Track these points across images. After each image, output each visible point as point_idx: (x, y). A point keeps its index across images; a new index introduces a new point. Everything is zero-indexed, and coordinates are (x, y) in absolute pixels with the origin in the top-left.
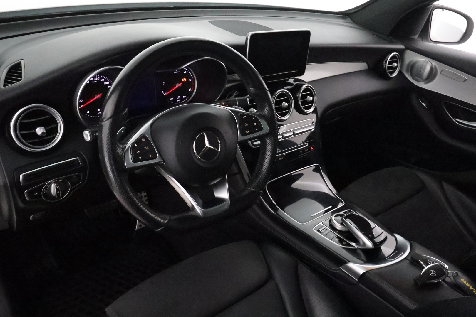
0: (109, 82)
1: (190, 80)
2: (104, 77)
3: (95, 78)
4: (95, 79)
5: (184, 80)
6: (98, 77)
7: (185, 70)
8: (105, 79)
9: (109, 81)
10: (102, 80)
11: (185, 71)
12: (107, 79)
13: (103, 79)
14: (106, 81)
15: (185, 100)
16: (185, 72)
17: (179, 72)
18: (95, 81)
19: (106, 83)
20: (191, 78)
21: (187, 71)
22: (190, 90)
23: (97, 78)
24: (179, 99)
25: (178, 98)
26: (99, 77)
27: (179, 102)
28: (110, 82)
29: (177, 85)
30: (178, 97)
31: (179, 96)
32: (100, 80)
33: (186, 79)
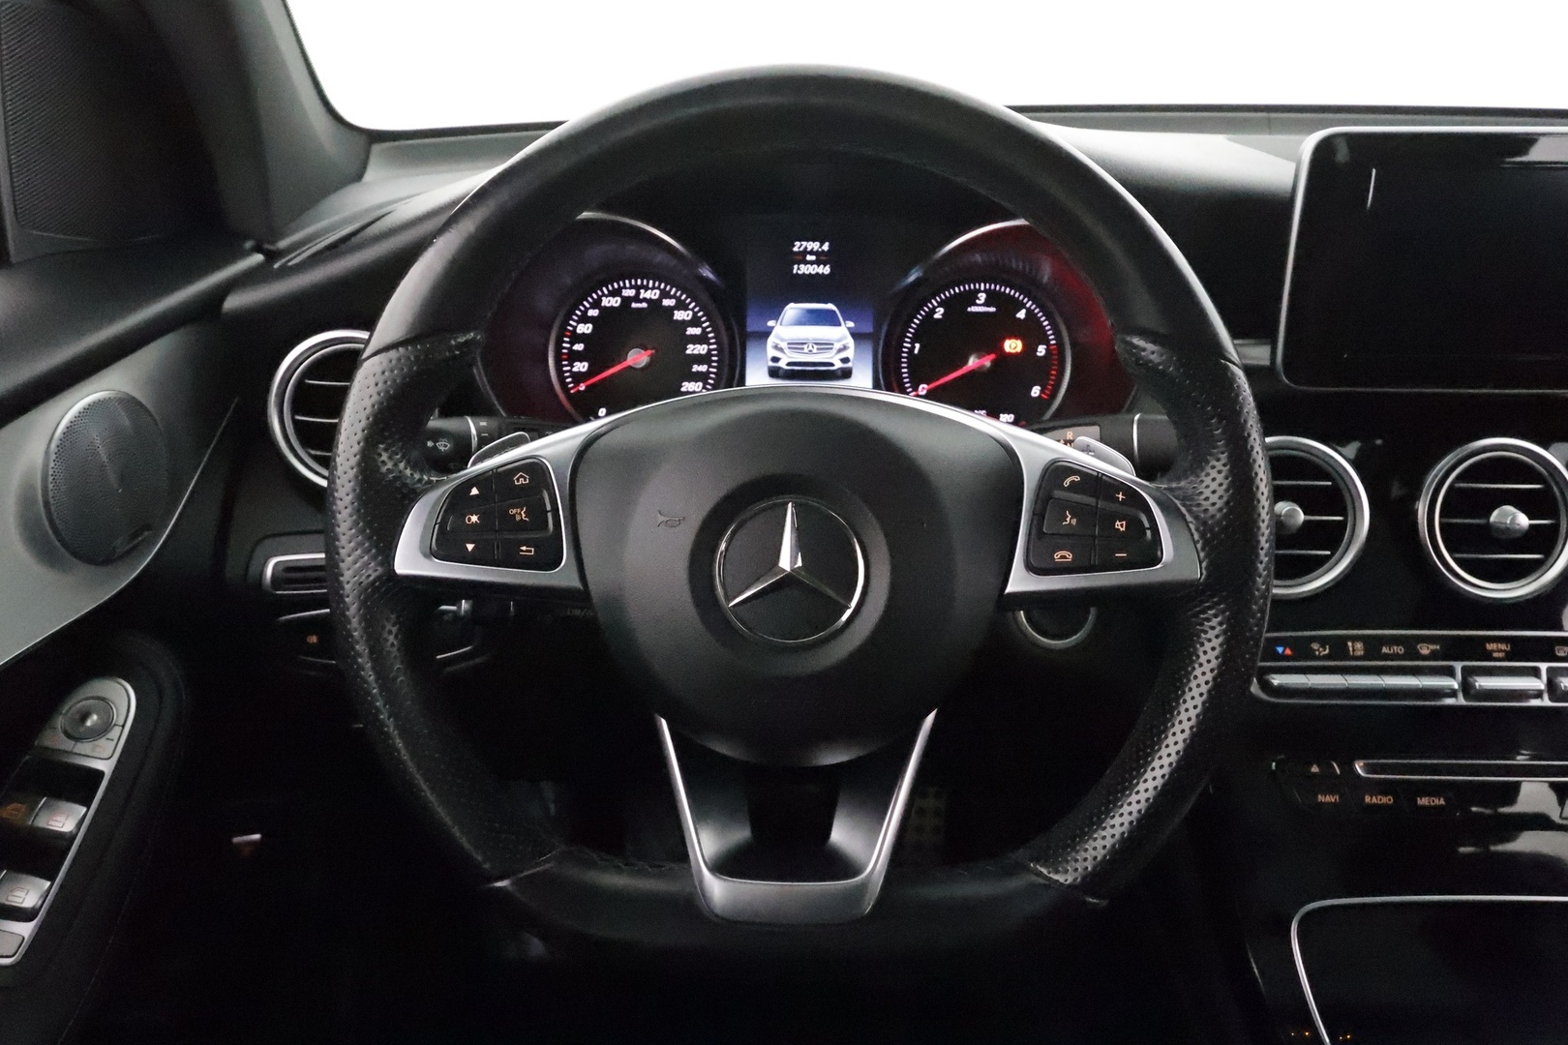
0: (691, 313)
1: (1041, 350)
2: (676, 293)
3: (642, 291)
4: (643, 294)
5: (1013, 346)
6: (653, 288)
7: (1023, 306)
8: (678, 300)
9: (692, 310)
10: (667, 302)
11: (1024, 311)
12: (686, 299)
13: (671, 297)
14: (681, 306)
16: (1021, 314)
17: (992, 309)
18: (641, 301)
19: (680, 315)
20: (1047, 342)
21: (1029, 312)
22: (1036, 391)
23: (649, 291)
26: (659, 288)
28: (695, 314)
29: (973, 362)
32: (659, 300)
33: (1024, 345)
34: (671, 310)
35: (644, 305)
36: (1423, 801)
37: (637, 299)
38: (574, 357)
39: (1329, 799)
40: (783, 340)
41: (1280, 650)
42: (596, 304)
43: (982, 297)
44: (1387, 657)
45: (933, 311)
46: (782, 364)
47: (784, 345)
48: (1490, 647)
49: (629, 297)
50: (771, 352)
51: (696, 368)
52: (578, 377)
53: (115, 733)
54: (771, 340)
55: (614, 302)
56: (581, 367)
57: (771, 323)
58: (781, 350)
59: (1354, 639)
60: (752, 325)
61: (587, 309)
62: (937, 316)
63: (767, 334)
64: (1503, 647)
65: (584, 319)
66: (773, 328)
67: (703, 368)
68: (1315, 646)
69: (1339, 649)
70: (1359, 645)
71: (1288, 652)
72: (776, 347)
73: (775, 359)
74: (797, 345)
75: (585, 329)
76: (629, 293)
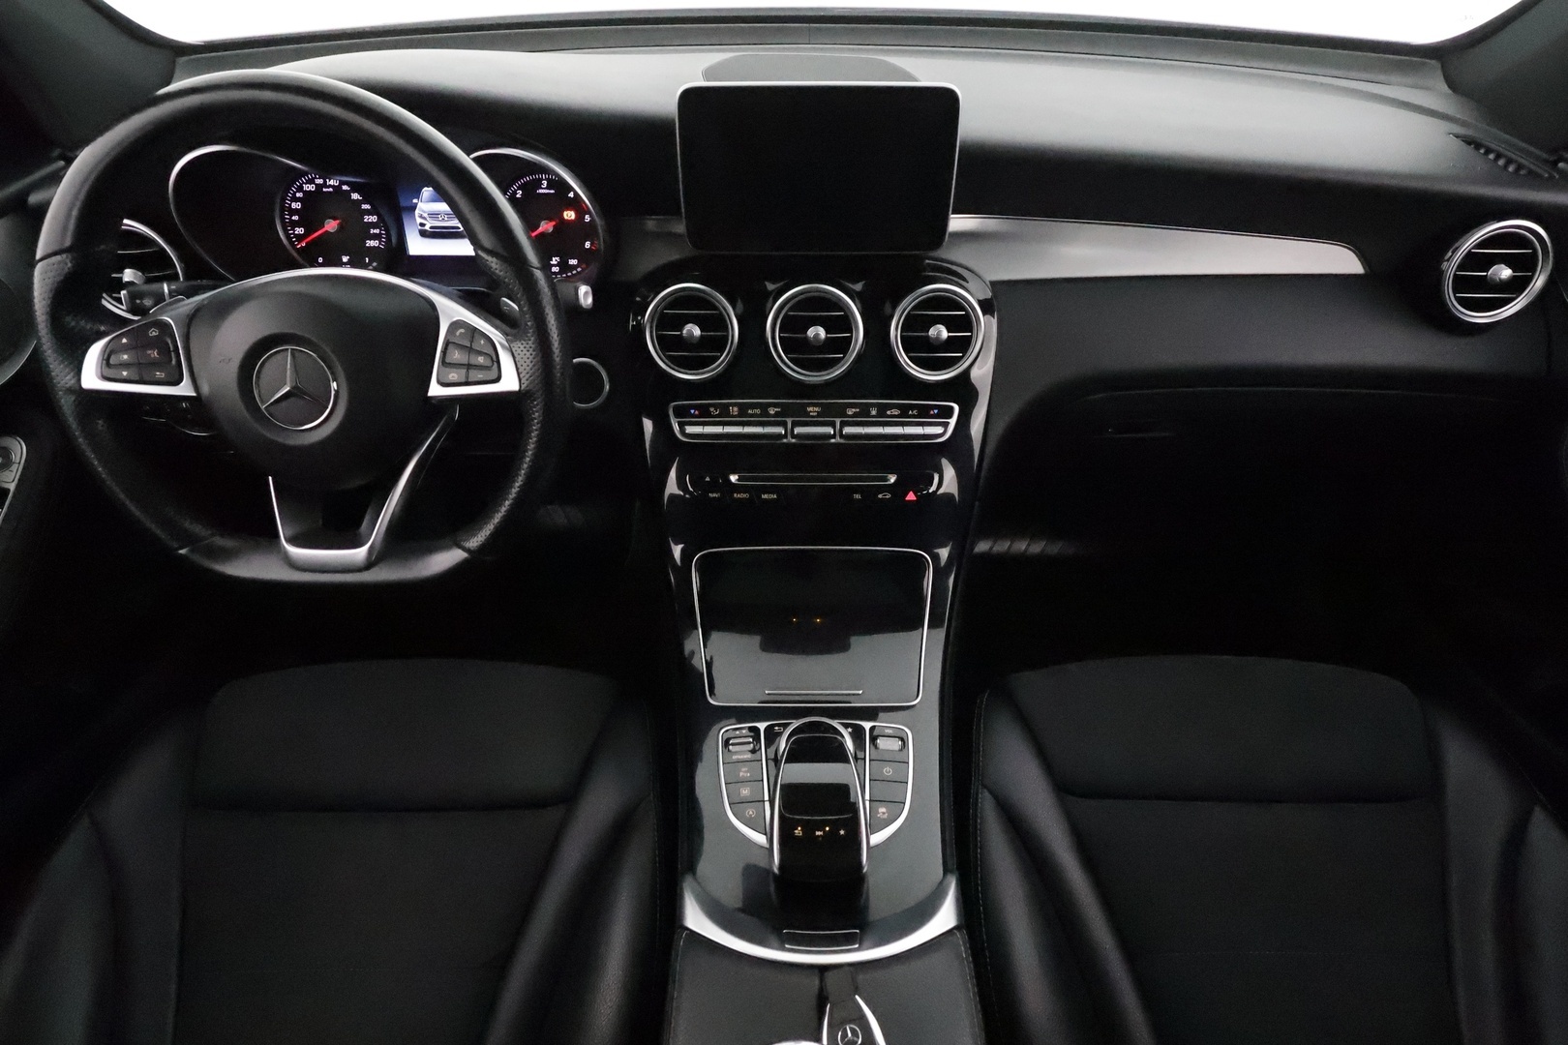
1: (587, 218)
3: (327, 180)
4: (329, 182)
5: (570, 215)
6: (334, 178)
10: (345, 187)
11: (571, 193)
13: (346, 184)
14: (354, 190)
15: (574, 272)
17: (552, 191)
18: (328, 187)
19: (355, 196)
20: (589, 213)
22: (587, 245)
23: (332, 180)
24: (555, 266)
25: (554, 262)
26: (338, 178)
27: (555, 273)
30: (554, 259)
31: (557, 258)
32: (340, 186)
33: (576, 214)
34: (348, 193)
35: (331, 189)
36: (764, 496)
37: (325, 185)
38: (295, 225)
39: (715, 495)
40: (425, 212)
41: (692, 411)
42: (300, 189)
43: (545, 183)
44: (752, 416)
45: (515, 193)
46: (427, 228)
47: (425, 215)
48: (810, 409)
49: (320, 184)
50: (419, 220)
51: (372, 231)
52: (300, 238)
53: (14, 467)
54: (417, 212)
55: (311, 188)
56: (300, 231)
57: (415, 201)
58: (424, 218)
59: (734, 405)
60: (403, 203)
61: (295, 193)
62: (518, 196)
63: (414, 208)
64: (816, 409)
65: (295, 199)
66: (417, 204)
67: (377, 231)
68: (712, 409)
69: (725, 410)
70: (736, 409)
71: (697, 412)
72: (421, 217)
73: (422, 225)
74: (434, 215)
75: (296, 205)
76: (320, 181)
